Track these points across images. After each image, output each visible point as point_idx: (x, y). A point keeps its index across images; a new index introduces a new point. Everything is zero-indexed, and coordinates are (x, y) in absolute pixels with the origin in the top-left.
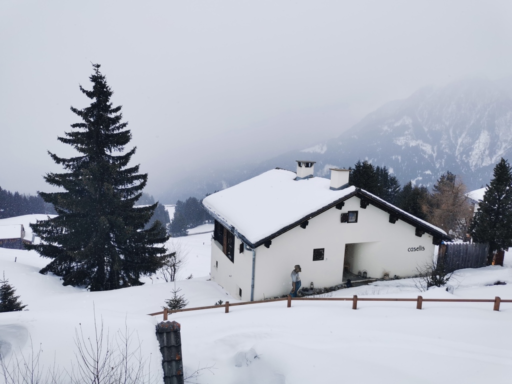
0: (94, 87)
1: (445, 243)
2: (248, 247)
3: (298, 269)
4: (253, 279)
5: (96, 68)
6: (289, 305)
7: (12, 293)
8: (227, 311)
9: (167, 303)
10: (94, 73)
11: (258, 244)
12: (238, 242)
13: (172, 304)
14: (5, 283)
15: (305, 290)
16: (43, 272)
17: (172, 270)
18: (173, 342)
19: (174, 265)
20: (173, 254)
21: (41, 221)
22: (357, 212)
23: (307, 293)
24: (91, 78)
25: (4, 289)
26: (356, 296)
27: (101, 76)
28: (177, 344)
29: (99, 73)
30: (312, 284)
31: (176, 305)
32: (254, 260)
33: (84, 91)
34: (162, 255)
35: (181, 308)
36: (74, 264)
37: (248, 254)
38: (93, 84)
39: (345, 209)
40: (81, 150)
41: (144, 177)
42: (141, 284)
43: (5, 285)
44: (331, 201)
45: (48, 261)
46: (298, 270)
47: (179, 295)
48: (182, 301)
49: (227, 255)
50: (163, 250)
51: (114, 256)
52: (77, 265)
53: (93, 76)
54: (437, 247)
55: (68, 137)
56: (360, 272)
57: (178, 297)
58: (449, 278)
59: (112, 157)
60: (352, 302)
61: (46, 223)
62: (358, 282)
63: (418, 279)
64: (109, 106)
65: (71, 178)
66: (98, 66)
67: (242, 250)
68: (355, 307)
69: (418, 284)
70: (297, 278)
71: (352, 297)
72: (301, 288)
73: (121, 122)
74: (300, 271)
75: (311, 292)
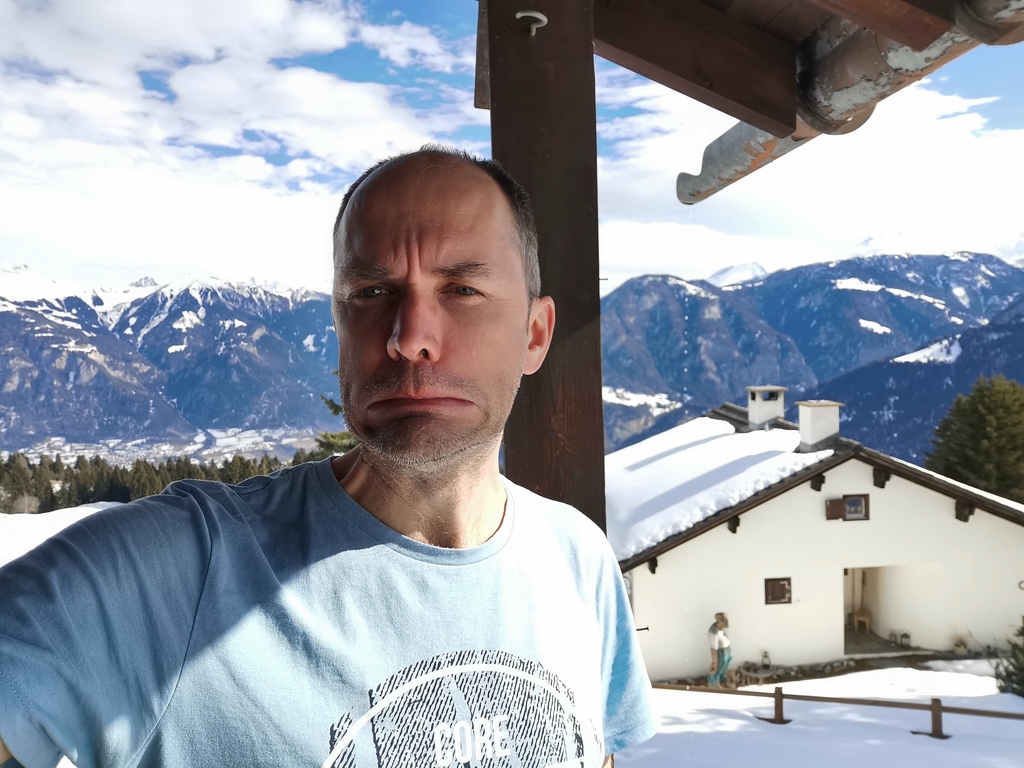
3: (720, 622)
15: (748, 668)
22: (866, 497)
30: (766, 655)
39: (832, 490)
46: (722, 623)
56: (893, 635)
70: (721, 642)
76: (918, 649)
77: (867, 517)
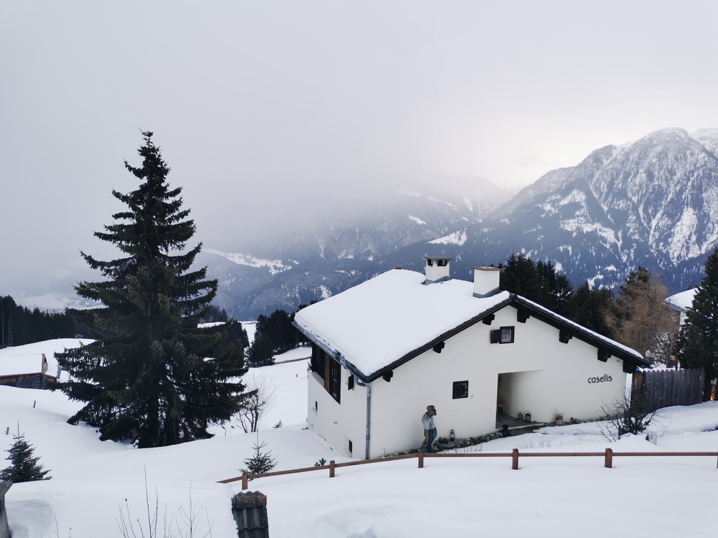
0: (144, 163)
1: (641, 370)
2: (360, 381)
3: (431, 411)
4: (368, 426)
5: (147, 138)
6: (421, 465)
7: (29, 453)
8: (332, 475)
9: (247, 463)
10: (144, 144)
11: (375, 376)
12: (345, 374)
13: (253, 465)
14: (20, 439)
15: (443, 441)
16: (72, 421)
17: (253, 415)
18: (257, 523)
19: (256, 409)
20: (255, 393)
21: (71, 350)
22: (512, 328)
23: (445, 445)
24: (140, 151)
25: (19, 447)
26: (516, 450)
27: (154, 148)
28: (262, 525)
29: (150, 144)
30: (452, 432)
31: (259, 467)
32: (369, 399)
33: (130, 169)
34: (239, 394)
35: (267, 470)
36: (115, 409)
37: (360, 390)
38: (143, 158)
39: (497, 324)
40: (126, 249)
41: (213, 284)
42: (210, 436)
43: (20, 442)
44: (476, 313)
45: (80, 405)
46: (433, 413)
47: (263, 452)
48: (268, 461)
49: (331, 393)
50: (239, 387)
51: (171, 397)
52: (120, 411)
53: (142, 148)
54: (629, 376)
55: (109, 232)
56: (520, 415)
57: (262, 456)
58: (649, 421)
59: (169, 257)
60: (511, 459)
61: (78, 352)
62: (519, 429)
63: (605, 423)
64: (165, 188)
65: (112, 288)
66: (150, 134)
67: (351, 386)
68: (515, 467)
69: (605, 431)
70: (431, 425)
71: (511, 452)
72: (436, 439)
73: (182, 209)
74: (435, 414)
75: (452, 444)
76: (535, 422)
77: (512, 341)
